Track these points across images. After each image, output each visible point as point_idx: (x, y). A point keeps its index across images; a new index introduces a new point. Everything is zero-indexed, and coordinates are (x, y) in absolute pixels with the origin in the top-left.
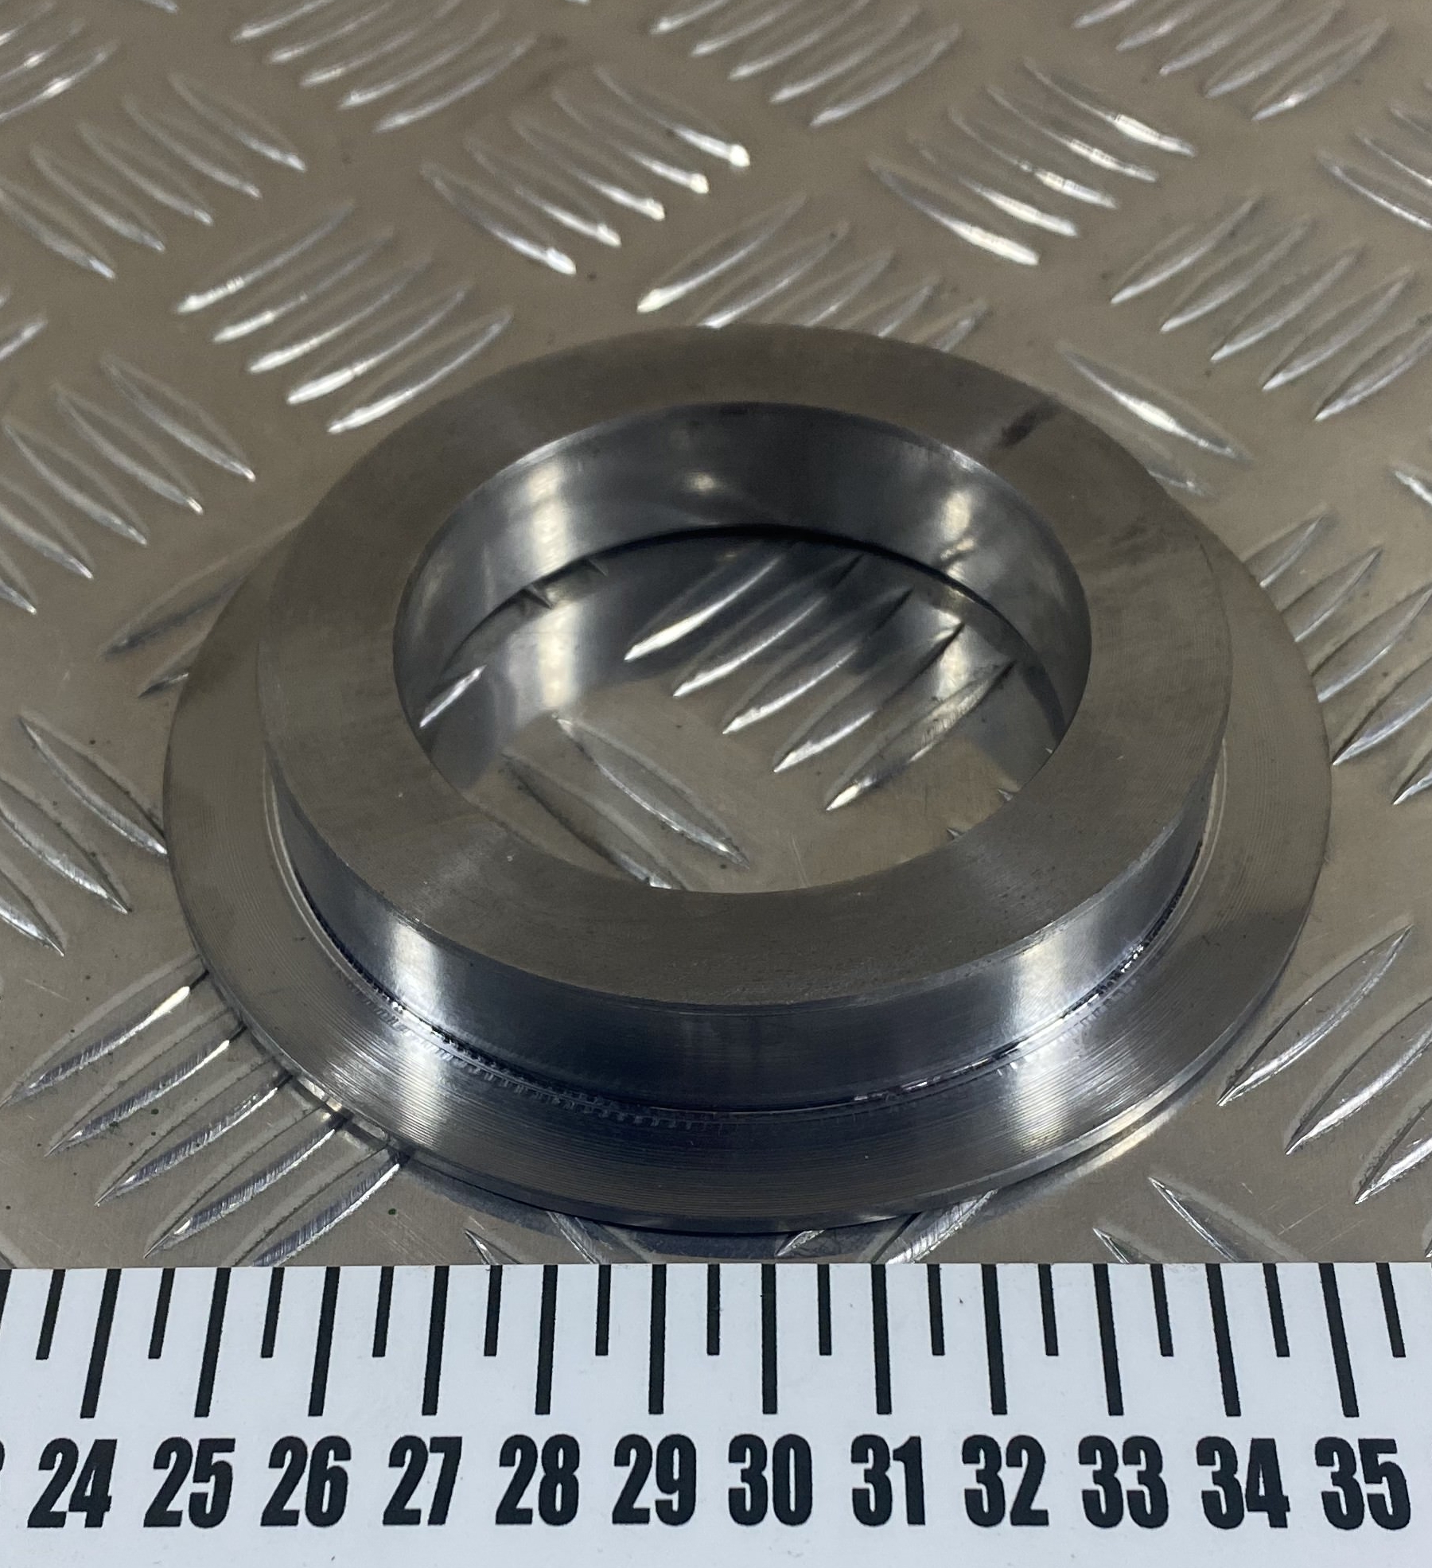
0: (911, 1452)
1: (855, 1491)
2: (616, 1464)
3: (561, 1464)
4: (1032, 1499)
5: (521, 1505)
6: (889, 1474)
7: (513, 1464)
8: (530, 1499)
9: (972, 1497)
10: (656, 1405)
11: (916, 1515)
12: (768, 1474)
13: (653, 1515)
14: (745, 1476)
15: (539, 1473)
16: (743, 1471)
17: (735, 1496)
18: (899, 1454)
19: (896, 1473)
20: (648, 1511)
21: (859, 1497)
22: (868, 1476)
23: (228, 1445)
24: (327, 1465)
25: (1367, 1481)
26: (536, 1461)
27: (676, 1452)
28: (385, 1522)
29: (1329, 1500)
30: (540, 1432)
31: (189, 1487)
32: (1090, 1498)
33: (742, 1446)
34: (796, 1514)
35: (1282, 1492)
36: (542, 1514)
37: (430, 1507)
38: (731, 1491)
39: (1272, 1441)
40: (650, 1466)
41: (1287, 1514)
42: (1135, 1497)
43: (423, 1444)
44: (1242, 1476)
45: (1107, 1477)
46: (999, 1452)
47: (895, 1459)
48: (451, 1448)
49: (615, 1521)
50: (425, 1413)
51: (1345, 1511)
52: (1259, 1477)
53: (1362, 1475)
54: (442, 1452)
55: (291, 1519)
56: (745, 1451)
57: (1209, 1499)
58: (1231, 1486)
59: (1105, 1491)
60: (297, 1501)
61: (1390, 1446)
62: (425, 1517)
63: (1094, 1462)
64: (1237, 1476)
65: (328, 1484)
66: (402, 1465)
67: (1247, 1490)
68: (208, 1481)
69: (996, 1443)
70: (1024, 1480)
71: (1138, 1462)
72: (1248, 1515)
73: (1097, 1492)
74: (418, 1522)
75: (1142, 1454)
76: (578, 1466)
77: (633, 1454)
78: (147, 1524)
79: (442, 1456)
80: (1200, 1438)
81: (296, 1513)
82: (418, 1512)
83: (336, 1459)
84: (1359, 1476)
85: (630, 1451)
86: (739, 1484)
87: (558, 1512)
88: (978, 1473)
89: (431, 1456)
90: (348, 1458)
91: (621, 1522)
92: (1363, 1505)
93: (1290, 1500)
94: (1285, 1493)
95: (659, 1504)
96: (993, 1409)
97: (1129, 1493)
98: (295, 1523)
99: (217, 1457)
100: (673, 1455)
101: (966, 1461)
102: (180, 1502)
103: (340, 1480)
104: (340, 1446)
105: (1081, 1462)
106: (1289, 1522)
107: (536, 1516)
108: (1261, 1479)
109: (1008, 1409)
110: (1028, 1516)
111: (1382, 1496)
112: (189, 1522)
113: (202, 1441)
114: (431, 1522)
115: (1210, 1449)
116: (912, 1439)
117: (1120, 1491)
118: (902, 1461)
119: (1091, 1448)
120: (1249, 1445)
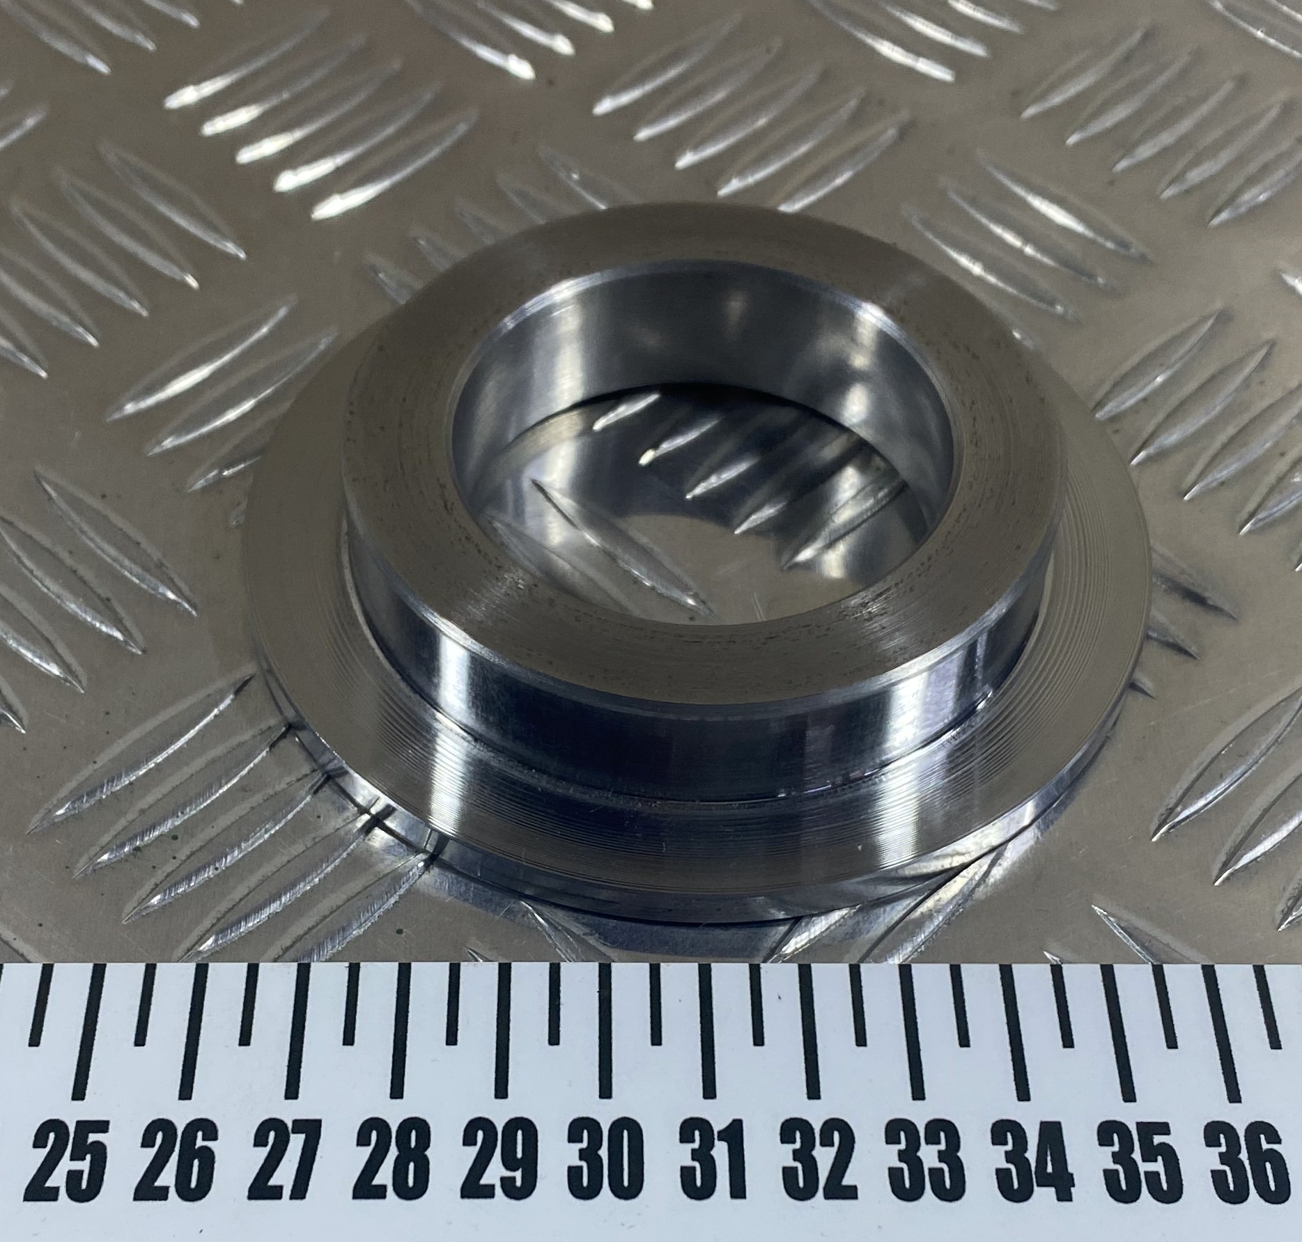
0: (734, 1133)
1: (683, 1169)
2: (465, 1144)
3: (413, 1144)
4: (843, 1177)
5: (376, 1181)
6: (713, 1153)
7: (369, 1144)
8: (384, 1176)
9: (788, 1174)
10: (501, 1090)
11: (738, 1190)
12: (604, 1152)
13: (498, 1191)
14: (583, 1154)
15: (393, 1152)
16: (581, 1151)
17: (574, 1173)
18: (723, 1135)
19: (720, 1152)
20: (493, 1187)
21: (687, 1174)
22: (695, 1155)
23: (103, 1126)
24: (195, 1144)
25: (1144, 1160)
26: (390, 1142)
27: (520, 1133)
28: (250, 1198)
29: (1110, 1176)
30: (394, 1114)
31: (66, 1164)
32: (894, 1174)
33: (580, 1128)
34: (629, 1190)
35: (1067, 1169)
36: (395, 1189)
37: (292, 1183)
38: (570, 1169)
39: (1059, 1123)
40: (495, 1146)
41: (1072, 1189)
42: (936, 1174)
43: (285, 1125)
44: (1031, 1155)
45: (909, 1156)
46: (813, 1134)
47: (719, 1140)
48: (311, 1129)
49: (463, 1196)
50: (287, 1097)
51: (1124, 1187)
52: (1047, 1156)
53: (1140, 1155)
54: (302, 1133)
55: (162, 1194)
56: (583, 1132)
57: (1002, 1175)
58: (1022, 1164)
59: (909, 1170)
60: (167, 1178)
61: (1164, 1128)
62: (287, 1192)
63: (899, 1143)
64: (1027, 1155)
65: (196, 1163)
66: (265, 1145)
67: (1036, 1167)
68: (84, 1159)
69: (810, 1125)
70: (836, 1158)
71: (938, 1143)
72: (1037, 1190)
73: (902, 1169)
74: (279, 1197)
75: (942, 1135)
76: (429, 1146)
77: (480, 1134)
78: (27, 1198)
79: (303, 1136)
80: (994, 1121)
81: (166, 1189)
82: (281, 1187)
83: (204, 1139)
84: (1137, 1155)
85: (477, 1132)
86: (577, 1163)
87: (411, 1188)
88: (795, 1152)
89: (292, 1136)
90: (215, 1138)
91: (469, 1197)
92: (1140, 1181)
93: (1075, 1177)
94: (1070, 1170)
95: (503, 1179)
96: (808, 1094)
97: (930, 1170)
98: (165, 1198)
99: (93, 1137)
100: (516, 1135)
101: (783, 1141)
102: (58, 1179)
103: (208, 1158)
104: (209, 1128)
105: (887, 1143)
106: (1074, 1196)
107: (390, 1191)
108: (1049, 1158)
109: (822, 1094)
110: (840, 1190)
111: (1157, 1174)
112: (66, 1196)
113: (78, 1123)
114: (292, 1198)
115: (1004, 1130)
116: (734, 1121)
117: (923, 1168)
118: (726, 1141)
119: (896, 1129)
120: (1038, 1127)
